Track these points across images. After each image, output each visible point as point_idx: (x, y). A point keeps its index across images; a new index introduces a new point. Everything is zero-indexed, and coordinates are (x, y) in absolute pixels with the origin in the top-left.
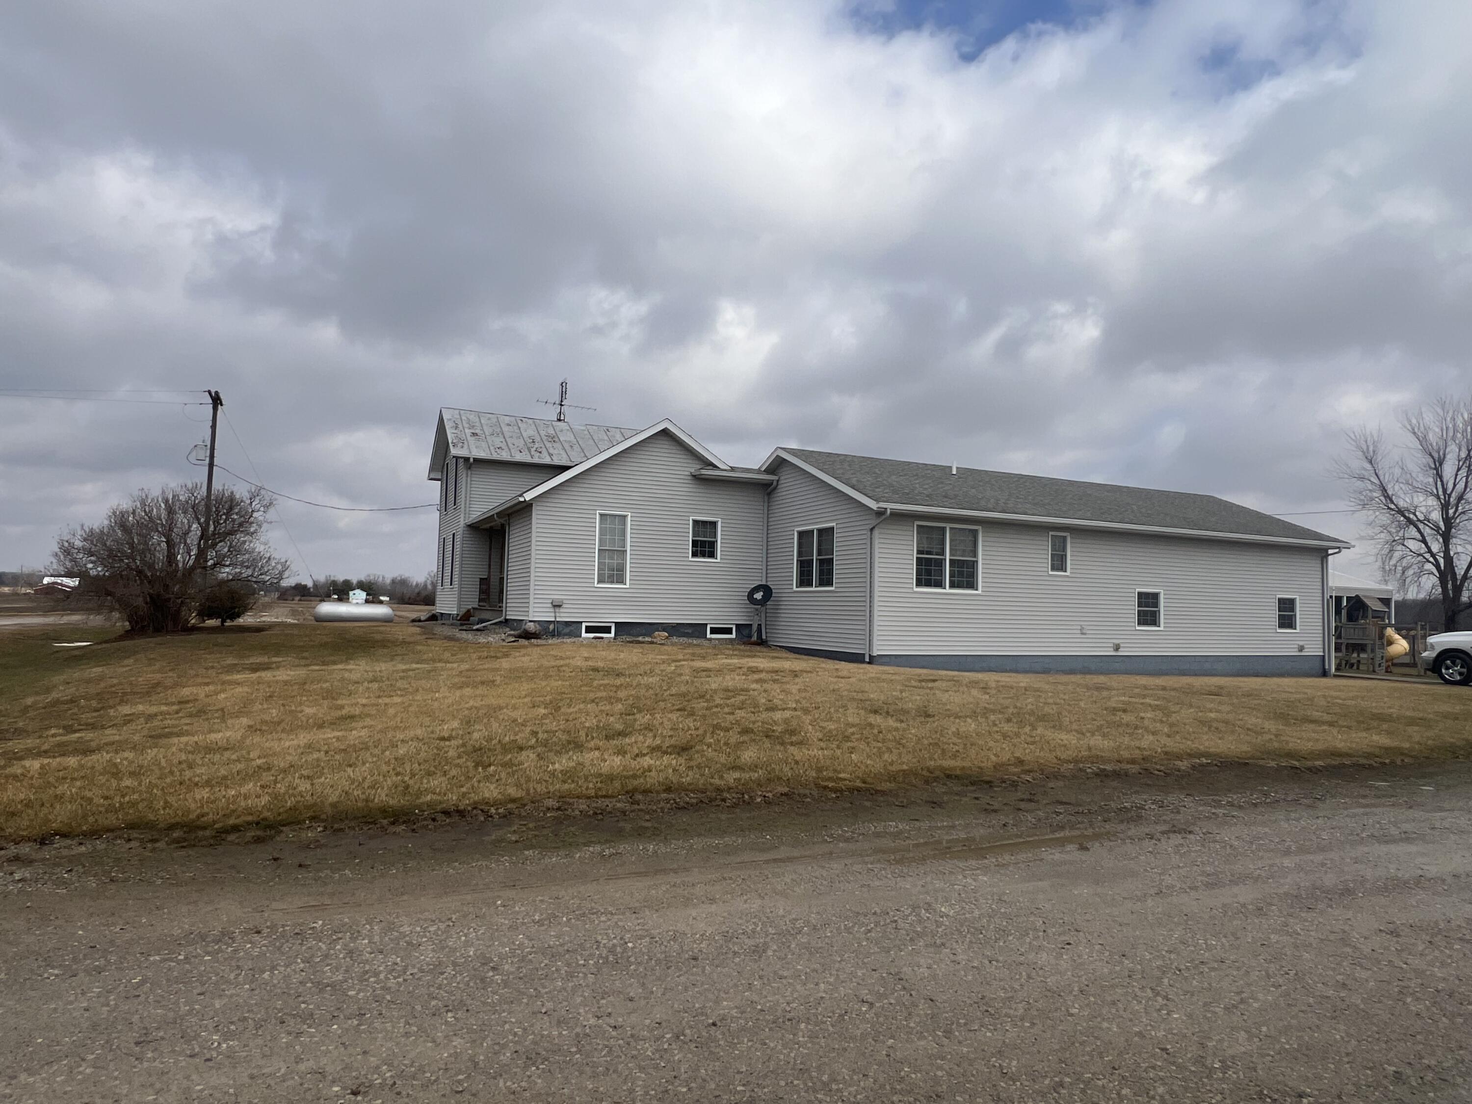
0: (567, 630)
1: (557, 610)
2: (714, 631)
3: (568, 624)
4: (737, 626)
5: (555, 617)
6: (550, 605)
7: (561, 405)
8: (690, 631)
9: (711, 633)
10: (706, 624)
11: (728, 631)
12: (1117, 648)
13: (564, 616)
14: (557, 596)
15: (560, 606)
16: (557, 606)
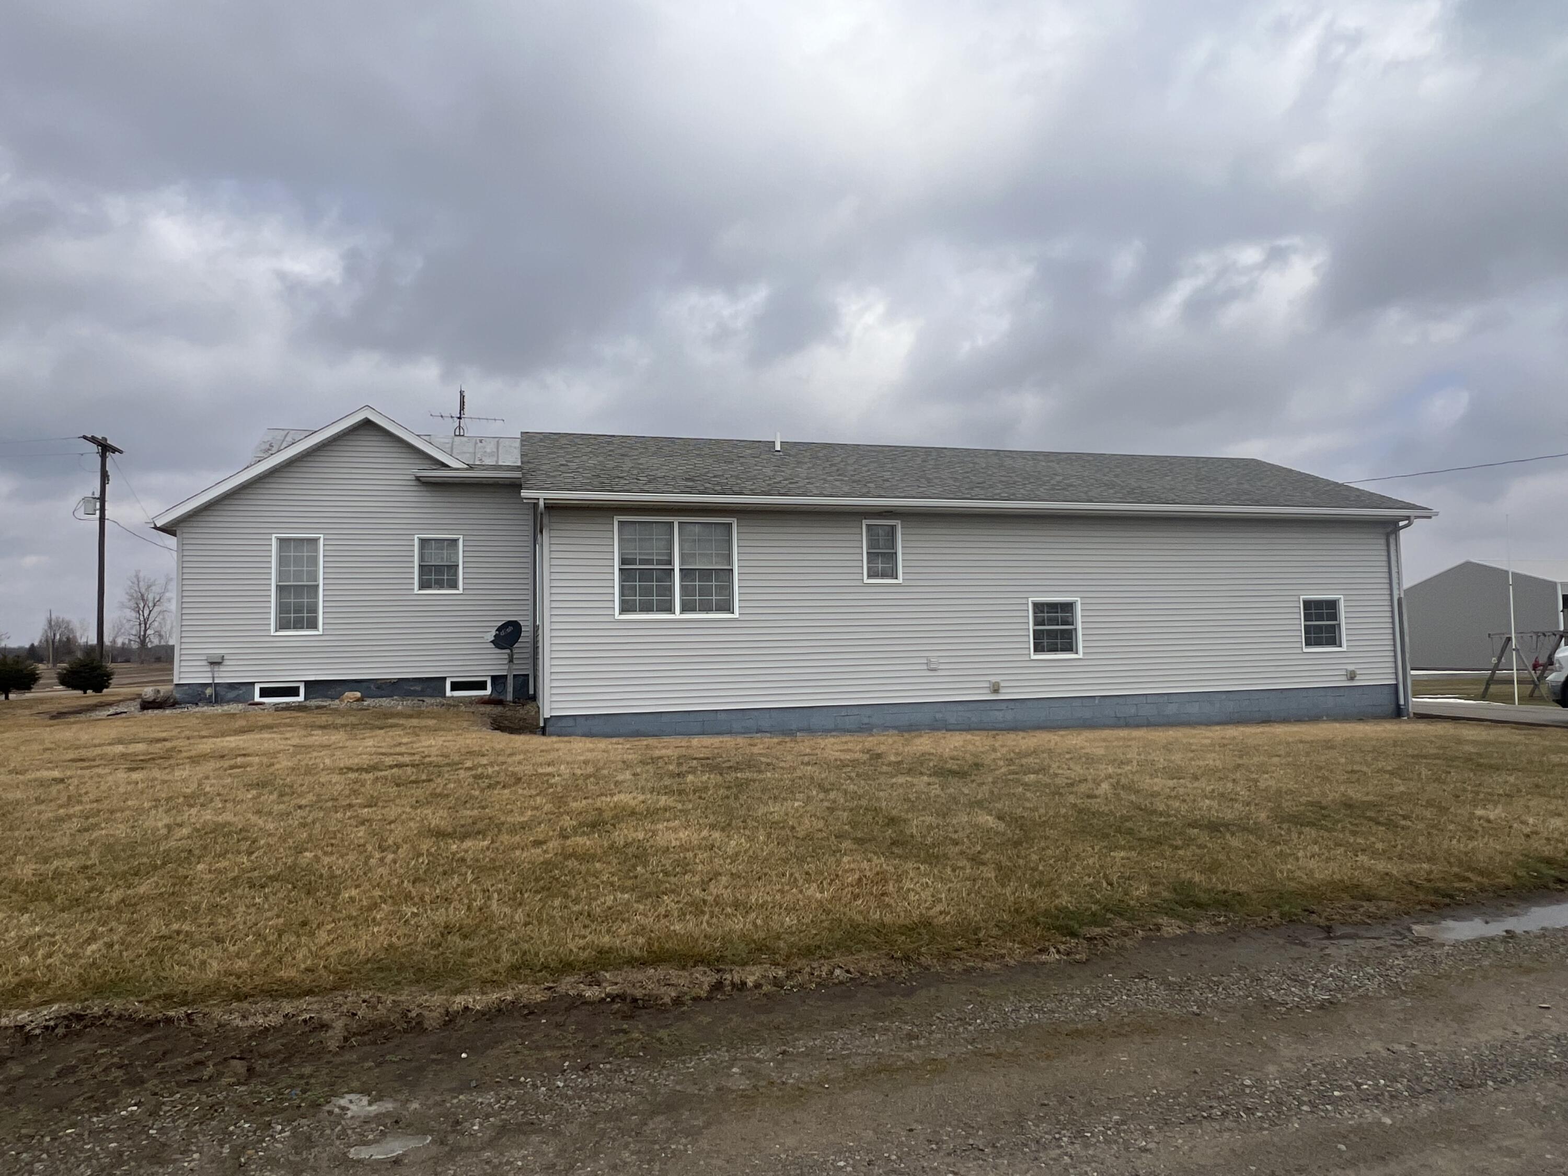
0: (232, 694)
1: (216, 668)
2: (456, 686)
3: (232, 686)
4: (494, 678)
5: (213, 678)
6: (205, 663)
7: (460, 418)
8: (418, 688)
9: (453, 689)
10: (445, 678)
11: (481, 686)
12: (996, 691)
13: (226, 676)
14: (216, 651)
15: (219, 664)
16: (215, 663)
